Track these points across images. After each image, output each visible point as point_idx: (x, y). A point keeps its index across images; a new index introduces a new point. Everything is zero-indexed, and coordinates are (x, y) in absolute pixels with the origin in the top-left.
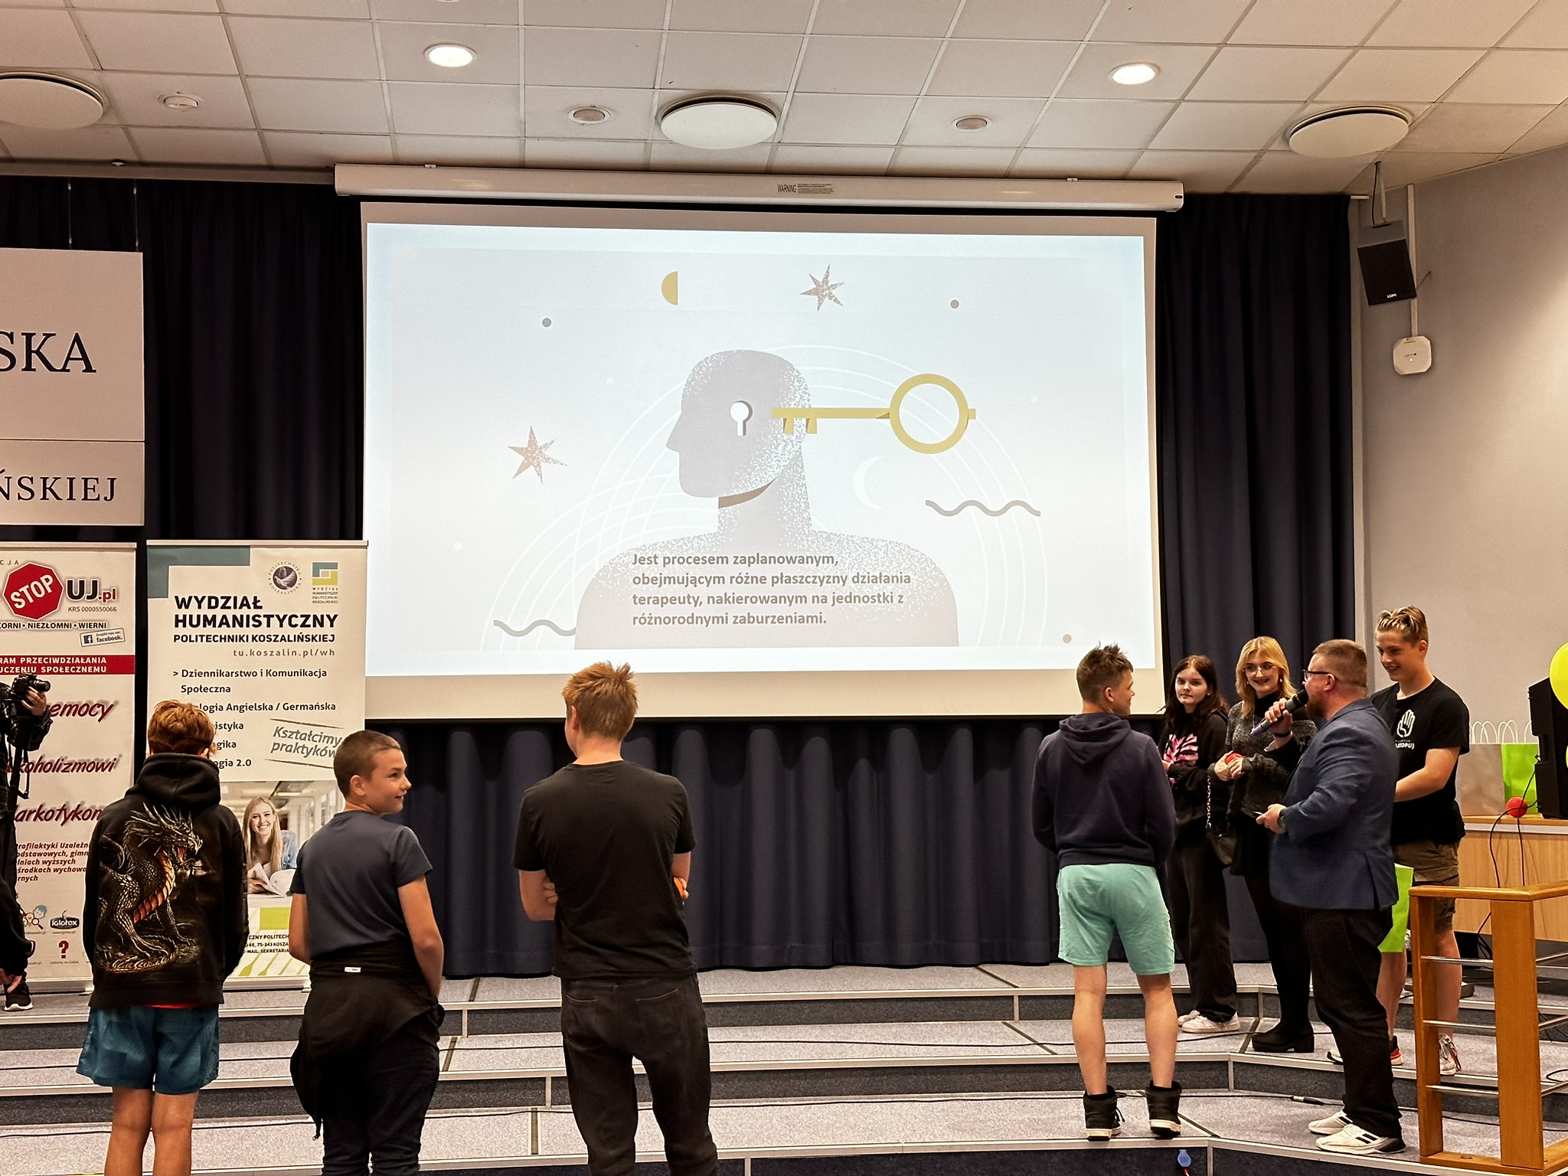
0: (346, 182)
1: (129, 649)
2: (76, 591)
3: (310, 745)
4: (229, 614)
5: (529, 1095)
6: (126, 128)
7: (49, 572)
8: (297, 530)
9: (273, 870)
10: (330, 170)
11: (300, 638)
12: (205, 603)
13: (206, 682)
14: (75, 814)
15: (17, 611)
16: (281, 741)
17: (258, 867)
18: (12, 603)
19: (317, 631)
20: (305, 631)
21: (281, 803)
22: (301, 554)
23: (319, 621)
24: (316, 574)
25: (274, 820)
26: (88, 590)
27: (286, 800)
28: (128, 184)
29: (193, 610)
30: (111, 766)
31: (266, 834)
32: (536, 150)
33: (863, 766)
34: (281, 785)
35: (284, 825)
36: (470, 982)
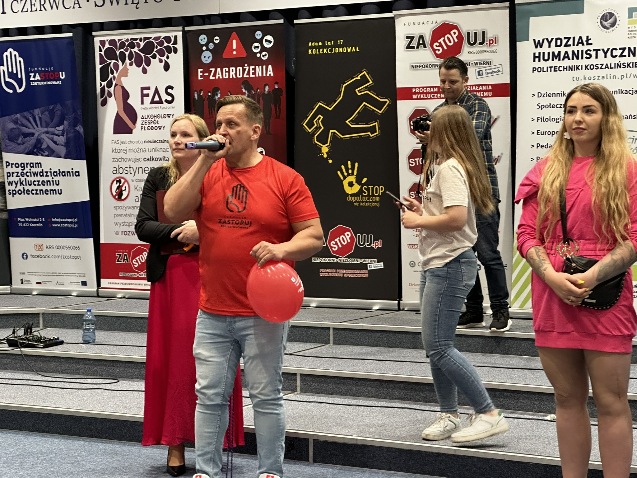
1: (506, 79)
2: (472, 40)
4: (570, 50)
7: (456, 27)
12: (553, 43)
13: (554, 101)
15: (438, 56)
18: (434, 50)
19: (631, 59)
20: (623, 60)
23: (632, 52)
24: (630, 16)
26: (480, 40)
29: (545, 49)
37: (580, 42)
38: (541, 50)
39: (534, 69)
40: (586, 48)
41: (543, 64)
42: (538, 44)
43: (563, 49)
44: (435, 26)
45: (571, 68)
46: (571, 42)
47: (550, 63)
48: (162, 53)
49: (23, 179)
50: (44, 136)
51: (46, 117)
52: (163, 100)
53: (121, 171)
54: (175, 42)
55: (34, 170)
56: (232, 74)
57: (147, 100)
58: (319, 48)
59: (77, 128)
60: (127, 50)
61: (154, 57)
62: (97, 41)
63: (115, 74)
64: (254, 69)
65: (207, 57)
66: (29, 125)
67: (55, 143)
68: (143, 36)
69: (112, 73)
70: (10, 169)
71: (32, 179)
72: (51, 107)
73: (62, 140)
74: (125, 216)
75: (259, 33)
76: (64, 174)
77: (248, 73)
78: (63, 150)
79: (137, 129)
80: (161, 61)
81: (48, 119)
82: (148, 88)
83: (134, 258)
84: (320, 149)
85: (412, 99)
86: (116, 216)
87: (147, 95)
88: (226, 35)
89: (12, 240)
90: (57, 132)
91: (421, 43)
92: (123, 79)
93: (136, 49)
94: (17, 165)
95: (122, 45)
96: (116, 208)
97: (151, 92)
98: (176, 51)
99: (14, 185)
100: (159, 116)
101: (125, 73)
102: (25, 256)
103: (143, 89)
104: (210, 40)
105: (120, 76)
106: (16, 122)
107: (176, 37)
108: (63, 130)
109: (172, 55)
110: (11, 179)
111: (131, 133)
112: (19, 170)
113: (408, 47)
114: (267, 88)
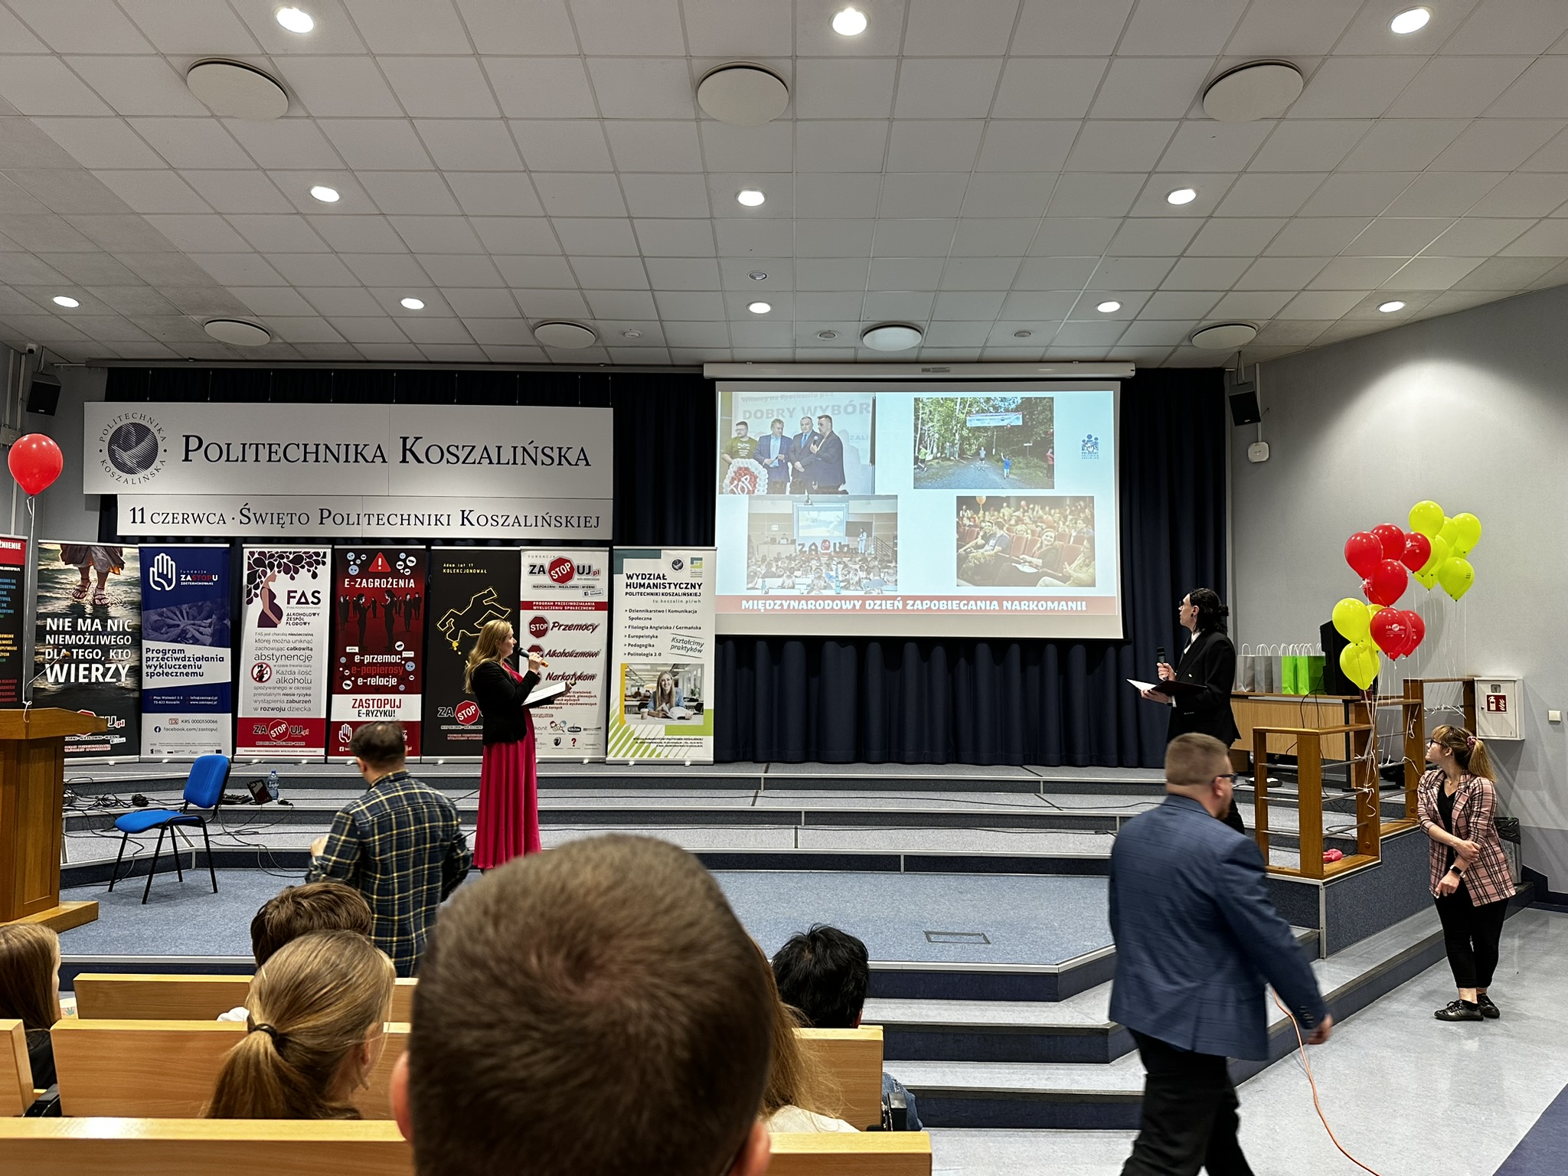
0: (709, 372)
1: (606, 600)
2: (581, 571)
3: (689, 646)
4: (651, 582)
5: (794, 820)
6: (606, 348)
7: (569, 561)
8: (683, 540)
9: (671, 707)
10: (702, 366)
11: (685, 594)
12: (640, 577)
13: (640, 615)
14: (580, 677)
15: (554, 580)
16: (675, 644)
17: (664, 705)
18: (552, 576)
19: (693, 591)
20: (687, 591)
21: (675, 674)
22: (685, 554)
23: (693, 586)
24: (692, 563)
25: (671, 682)
26: (587, 571)
27: (677, 673)
28: (606, 375)
29: (635, 580)
30: (596, 654)
31: (668, 689)
32: (801, 354)
33: (962, 661)
34: (675, 666)
35: (676, 685)
36: (765, 765)
37: (659, 577)
38: (632, 581)
39: (627, 593)
40: (662, 581)
41: (632, 590)
42: (630, 577)
43: (646, 582)
44: (552, 559)
45: (652, 594)
46: (652, 577)
47: (638, 590)
48: (310, 565)
49: (162, 663)
50: (188, 627)
51: (194, 611)
52: (310, 602)
53: (263, 657)
54: (324, 556)
55: (175, 655)
56: (377, 584)
57: (293, 601)
58: (452, 568)
59: (225, 622)
60: (276, 560)
61: (303, 567)
62: (246, 552)
63: (263, 579)
64: (398, 582)
65: (354, 570)
66: (175, 617)
67: (201, 633)
68: (292, 550)
69: (260, 577)
70: (150, 655)
71: (174, 663)
72: (200, 604)
73: (209, 630)
74: (265, 695)
75: (403, 554)
76: (207, 659)
77: (392, 584)
78: (209, 640)
79: (282, 626)
80: (309, 571)
81: (196, 614)
82: (296, 592)
83: (272, 729)
84: (451, 644)
85: (533, 609)
86: (255, 695)
87: (294, 597)
88: (372, 555)
89: (145, 716)
90: (203, 625)
91: (542, 570)
92: (270, 583)
93: (285, 560)
94: (158, 652)
95: (272, 556)
96: (256, 688)
97: (298, 596)
98: (324, 563)
99: (153, 668)
100: (304, 615)
101: (273, 578)
102: (157, 729)
103: (289, 592)
104: (358, 557)
105: (267, 581)
106: (161, 615)
107: (325, 553)
108: (211, 624)
109: (320, 566)
110: (150, 663)
111: (276, 627)
112: (160, 655)
113: (531, 572)
114: (408, 597)
